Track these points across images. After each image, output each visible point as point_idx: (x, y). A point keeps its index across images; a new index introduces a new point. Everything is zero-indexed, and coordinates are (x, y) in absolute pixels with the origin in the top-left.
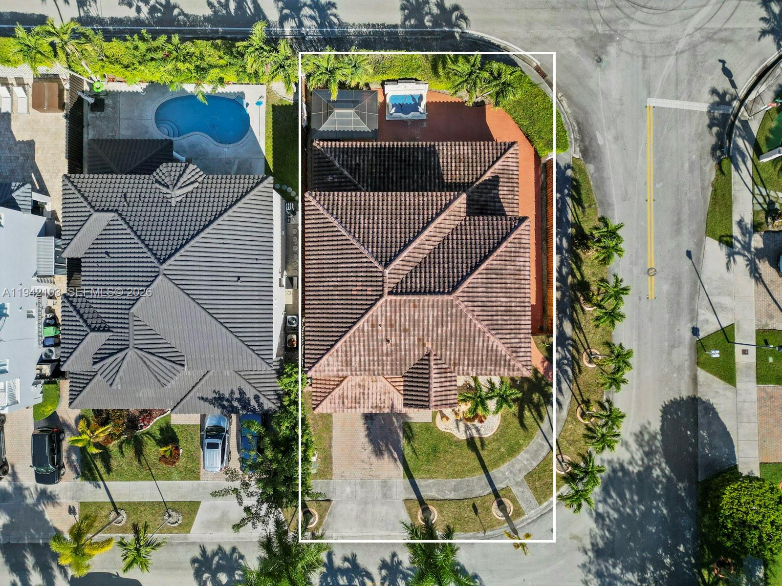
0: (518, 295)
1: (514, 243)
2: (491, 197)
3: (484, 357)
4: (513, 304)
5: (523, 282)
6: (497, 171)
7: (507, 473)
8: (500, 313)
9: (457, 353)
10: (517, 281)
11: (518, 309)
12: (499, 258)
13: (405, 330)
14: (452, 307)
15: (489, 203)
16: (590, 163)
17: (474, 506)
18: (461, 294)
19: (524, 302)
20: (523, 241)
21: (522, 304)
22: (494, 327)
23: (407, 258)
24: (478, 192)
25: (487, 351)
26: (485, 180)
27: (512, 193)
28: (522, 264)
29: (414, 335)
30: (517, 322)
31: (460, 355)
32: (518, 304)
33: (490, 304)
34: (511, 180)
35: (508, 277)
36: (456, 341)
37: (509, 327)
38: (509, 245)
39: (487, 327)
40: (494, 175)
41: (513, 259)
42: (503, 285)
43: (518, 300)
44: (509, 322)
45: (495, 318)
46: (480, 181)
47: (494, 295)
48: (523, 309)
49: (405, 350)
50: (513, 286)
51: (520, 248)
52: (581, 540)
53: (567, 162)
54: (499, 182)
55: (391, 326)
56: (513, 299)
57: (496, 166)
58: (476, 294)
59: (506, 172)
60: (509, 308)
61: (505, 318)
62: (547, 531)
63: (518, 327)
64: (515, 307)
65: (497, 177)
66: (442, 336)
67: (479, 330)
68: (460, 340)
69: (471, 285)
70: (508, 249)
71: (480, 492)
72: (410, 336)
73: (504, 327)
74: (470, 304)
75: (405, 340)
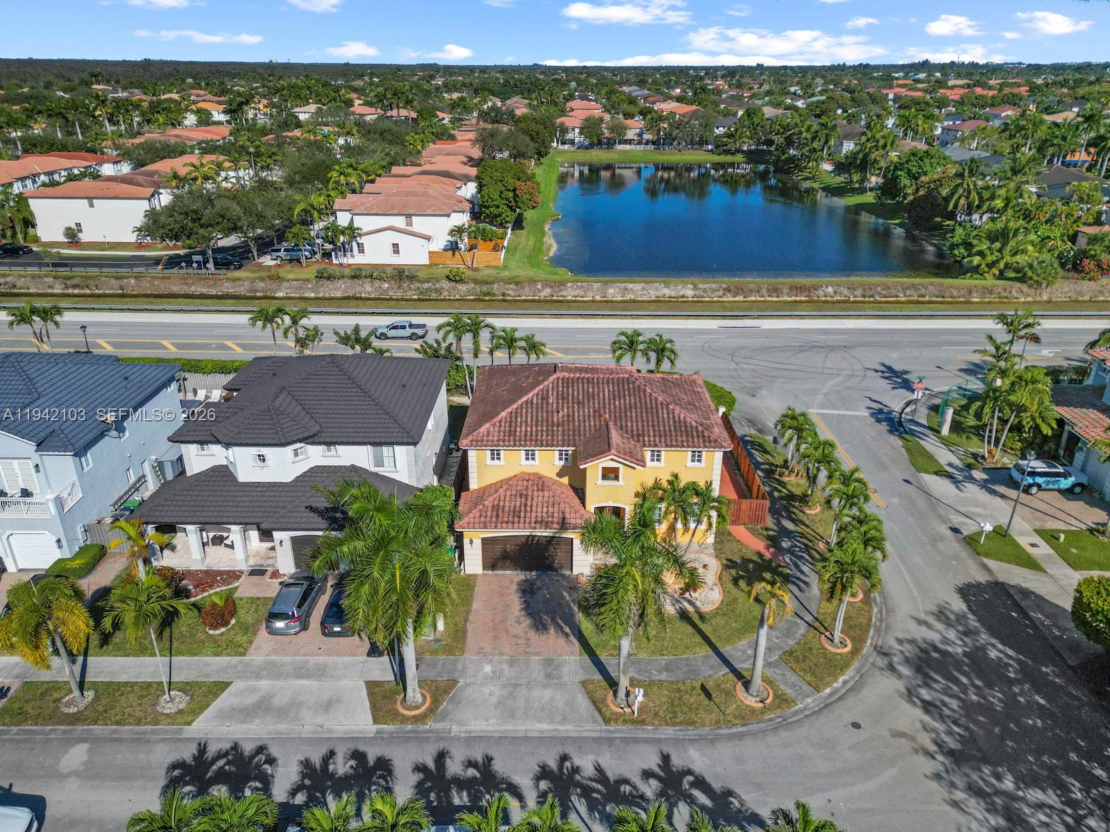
3: (672, 428)
9: (640, 424)
13: (578, 403)
14: (628, 384)
17: (704, 689)
25: (674, 422)
29: (589, 407)
31: (643, 426)
36: (636, 412)
42: (682, 390)
49: (579, 421)
52: (913, 739)
55: (563, 399)
58: (653, 381)
62: (847, 726)
66: (620, 408)
67: (662, 403)
68: (642, 412)
72: (584, 407)
74: (648, 384)
75: (578, 411)
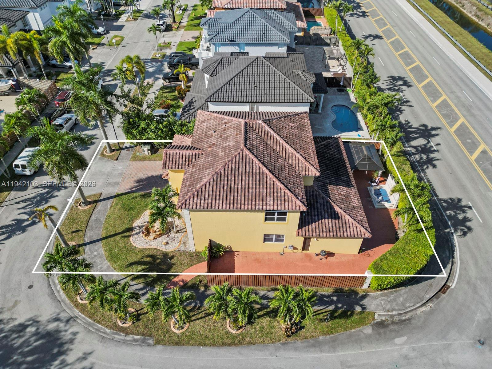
0: (243, 198)
1: (285, 196)
2: (321, 213)
4: (236, 194)
5: (254, 202)
6: (343, 218)
7: (96, 253)
8: (229, 183)
10: (254, 198)
11: (232, 198)
12: (272, 183)
13: (221, 136)
14: (235, 150)
15: (316, 210)
16: (373, 329)
17: (79, 231)
18: (244, 154)
19: (237, 203)
20: (287, 204)
21: (235, 202)
22: (218, 176)
23: (270, 134)
24: (324, 202)
26: (334, 209)
27: (328, 230)
28: (268, 202)
29: (217, 140)
30: (221, 198)
32: (236, 198)
33: (237, 175)
34: (338, 229)
35: (258, 190)
37: (218, 190)
38: (282, 191)
39: (219, 172)
40: (340, 215)
41: (272, 194)
42: (251, 186)
43: (239, 198)
44: (222, 190)
45: (226, 179)
46: (333, 204)
47: (244, 178)
48: (232, 202)
49: (208, 140)
50: (250, 194)
51: (281, 201)
52: (9, 310)
53: (368, 307)
54: (335, 219)
55: (225, 129)
56: (239, 194)
57: (347, 217)
58: (244, 165)
59: (344, 225)
60: (232, 190)
61: (225, 187)
62: (33, 282)
63: (218, 198)
64: (234, 195)
65: (338, 218)
69: (251, 161)
70: (279, 191)
71: (88, 235)
73: (218, 186)
74: (237, 159)
75: (215, 138)
